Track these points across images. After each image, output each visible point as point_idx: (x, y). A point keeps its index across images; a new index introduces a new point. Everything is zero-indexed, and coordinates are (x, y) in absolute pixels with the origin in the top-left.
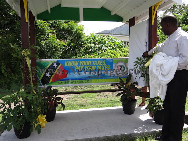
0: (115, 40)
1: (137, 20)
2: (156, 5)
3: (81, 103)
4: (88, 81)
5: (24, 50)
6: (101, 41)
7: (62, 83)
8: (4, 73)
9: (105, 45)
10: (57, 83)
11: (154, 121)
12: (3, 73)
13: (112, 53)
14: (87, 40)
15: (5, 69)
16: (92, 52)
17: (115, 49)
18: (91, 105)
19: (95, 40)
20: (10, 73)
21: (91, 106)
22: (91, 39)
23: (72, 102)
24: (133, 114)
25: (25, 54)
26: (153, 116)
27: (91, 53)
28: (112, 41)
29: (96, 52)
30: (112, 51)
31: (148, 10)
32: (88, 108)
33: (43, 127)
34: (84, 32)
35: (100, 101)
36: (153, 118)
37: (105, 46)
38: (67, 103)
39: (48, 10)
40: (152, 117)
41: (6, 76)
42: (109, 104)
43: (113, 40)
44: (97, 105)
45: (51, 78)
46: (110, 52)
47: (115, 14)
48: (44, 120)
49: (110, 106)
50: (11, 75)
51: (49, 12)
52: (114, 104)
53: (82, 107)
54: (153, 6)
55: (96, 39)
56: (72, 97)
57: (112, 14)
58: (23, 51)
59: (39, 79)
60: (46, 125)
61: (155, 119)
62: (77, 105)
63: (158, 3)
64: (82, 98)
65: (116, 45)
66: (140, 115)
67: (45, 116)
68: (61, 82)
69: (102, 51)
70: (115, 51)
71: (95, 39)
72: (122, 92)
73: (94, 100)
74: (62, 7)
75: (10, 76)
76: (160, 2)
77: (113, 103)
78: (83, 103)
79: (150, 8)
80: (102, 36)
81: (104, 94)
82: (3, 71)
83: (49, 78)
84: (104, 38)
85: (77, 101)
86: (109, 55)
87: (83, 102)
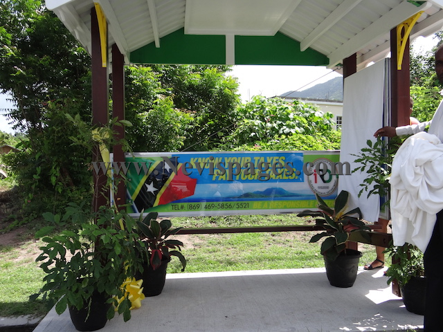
0: (312, 112)
1: (362, 61)
2: (406, 24)
3: (228, 257)
4: (244, 206)
5: (97, 129)
6: (278, 113)
7: (182, 207)
8: (56, 184)
9: (288, 122)
10: (170, 207)
11: (404, 306)
12: (54, 184)
13: (303, 142)
14: (245, 112)
15: (58, 174)
16: (255, 139)
17: (312, 133)
18: (251, 262)
19: (263, 112)
20: (68, 185)
21: (250, 264)
22: (255, 110)
23: (207, 255)
24: (351, 286)
25: (99, 139)
26: (401, 292)
27: (252, 141)
28: (305, 114)
29: (265, 138)
30: (304, 137)
31: (388, 36)
32: (243, 268)
33: (136, 308)
34: (237, 93)
35: (272, 255)
36: (401, 298)
37: (288, 126)
38: (194, 257)
39: (154, 42)
40: (400, 296)
41: (60, 191)
42: (294, 263)
43: (307, 112)
44: (264, 262)
45: (159, 196)
46: (300, 138)
47: (309, 49)
48: (138, 290)
49: (296, 267)
50: (71, 191)
51: (158, 45)
52: (307, 262)
53: (229, 267)
54: (399, 25)
55: (267, 109)
56: (205, 242)
57: (303, 49)
58: (95, 132)
59: (131, 198)
60: (142, 304)
61: (405, 301)
62: (218, 261)
63: (412, 19)
64: (230, 246)
65: (314, 124)
66: (370, 291)
67: (141, 282)
68: (180, 204)
69: (279, 136)
70: (310, 137)
71: (263, 108)
72: (326, 231)
73: (258, 251)
74: (185, 33)
75: (69, 191)
76: (416, 15)
77: (304, 259)
78: (232, 257)
79: (393, 32)
80: (281, 101)
81: (283, 238)
82: (53, 180)
83: (154, 196)
84: (285, 106)
85: (218, 253)
86: (296, 147)
87: (231, 254)
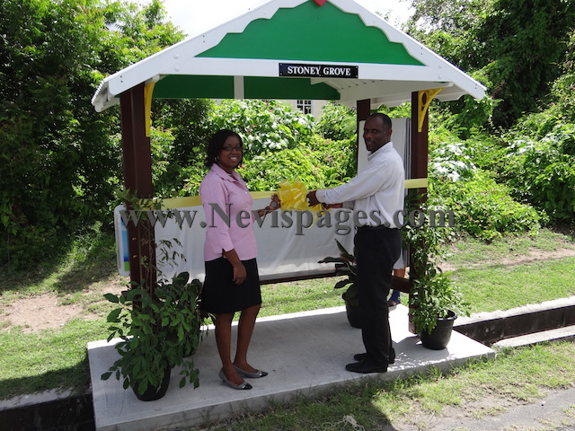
0: (296, 119)
2: (428, 91)
6: (258, 121)
8: (9, 225)
9: (272, 134)
11: (420, 342)
12: (6, 225)
14: (222, 121)
15: (11, 213)
19: (244, 122)
22: (234, 119)
28: (287, 120)
30: (291, 153)
37: (272, 139)
40: (415, 333)
41: (15, 232)
42: (307, 303)
43: (288, 117)
44: (277, 305)
50: (28, 231)
52: (318, 302)
54: (421, 91)
55: (248, 119)
57: (314, 83)
65: (297, 133)
70: (297, 151)
71: (243, 117)
77: (315, 298)
79: (415, 95)
82: (5, 220)
84: (266, 113)
86: (285, 166)
